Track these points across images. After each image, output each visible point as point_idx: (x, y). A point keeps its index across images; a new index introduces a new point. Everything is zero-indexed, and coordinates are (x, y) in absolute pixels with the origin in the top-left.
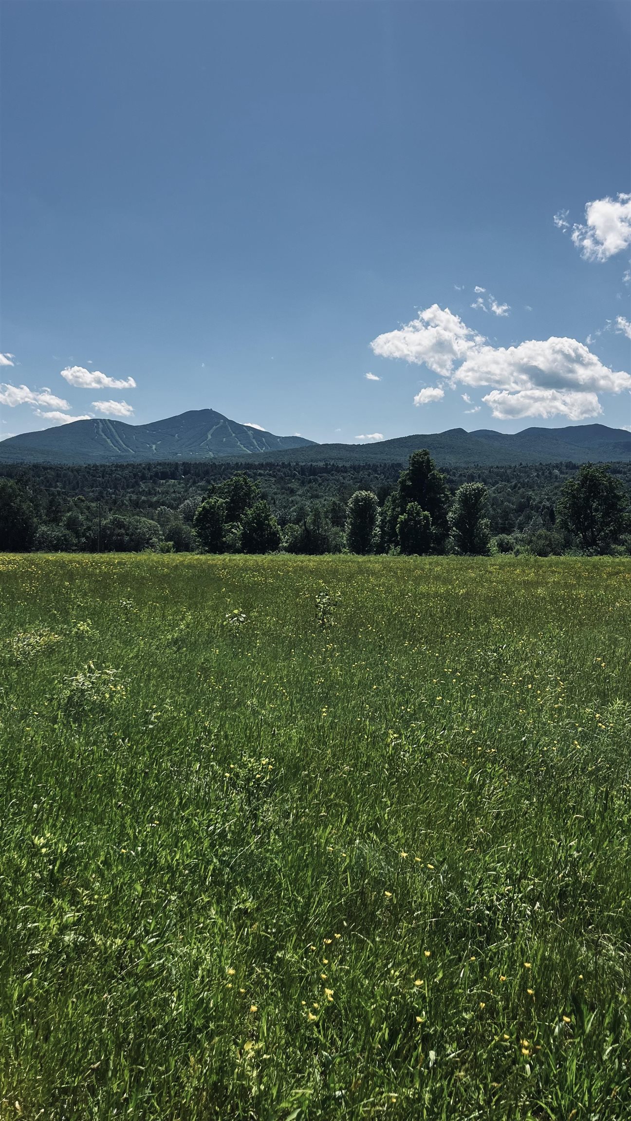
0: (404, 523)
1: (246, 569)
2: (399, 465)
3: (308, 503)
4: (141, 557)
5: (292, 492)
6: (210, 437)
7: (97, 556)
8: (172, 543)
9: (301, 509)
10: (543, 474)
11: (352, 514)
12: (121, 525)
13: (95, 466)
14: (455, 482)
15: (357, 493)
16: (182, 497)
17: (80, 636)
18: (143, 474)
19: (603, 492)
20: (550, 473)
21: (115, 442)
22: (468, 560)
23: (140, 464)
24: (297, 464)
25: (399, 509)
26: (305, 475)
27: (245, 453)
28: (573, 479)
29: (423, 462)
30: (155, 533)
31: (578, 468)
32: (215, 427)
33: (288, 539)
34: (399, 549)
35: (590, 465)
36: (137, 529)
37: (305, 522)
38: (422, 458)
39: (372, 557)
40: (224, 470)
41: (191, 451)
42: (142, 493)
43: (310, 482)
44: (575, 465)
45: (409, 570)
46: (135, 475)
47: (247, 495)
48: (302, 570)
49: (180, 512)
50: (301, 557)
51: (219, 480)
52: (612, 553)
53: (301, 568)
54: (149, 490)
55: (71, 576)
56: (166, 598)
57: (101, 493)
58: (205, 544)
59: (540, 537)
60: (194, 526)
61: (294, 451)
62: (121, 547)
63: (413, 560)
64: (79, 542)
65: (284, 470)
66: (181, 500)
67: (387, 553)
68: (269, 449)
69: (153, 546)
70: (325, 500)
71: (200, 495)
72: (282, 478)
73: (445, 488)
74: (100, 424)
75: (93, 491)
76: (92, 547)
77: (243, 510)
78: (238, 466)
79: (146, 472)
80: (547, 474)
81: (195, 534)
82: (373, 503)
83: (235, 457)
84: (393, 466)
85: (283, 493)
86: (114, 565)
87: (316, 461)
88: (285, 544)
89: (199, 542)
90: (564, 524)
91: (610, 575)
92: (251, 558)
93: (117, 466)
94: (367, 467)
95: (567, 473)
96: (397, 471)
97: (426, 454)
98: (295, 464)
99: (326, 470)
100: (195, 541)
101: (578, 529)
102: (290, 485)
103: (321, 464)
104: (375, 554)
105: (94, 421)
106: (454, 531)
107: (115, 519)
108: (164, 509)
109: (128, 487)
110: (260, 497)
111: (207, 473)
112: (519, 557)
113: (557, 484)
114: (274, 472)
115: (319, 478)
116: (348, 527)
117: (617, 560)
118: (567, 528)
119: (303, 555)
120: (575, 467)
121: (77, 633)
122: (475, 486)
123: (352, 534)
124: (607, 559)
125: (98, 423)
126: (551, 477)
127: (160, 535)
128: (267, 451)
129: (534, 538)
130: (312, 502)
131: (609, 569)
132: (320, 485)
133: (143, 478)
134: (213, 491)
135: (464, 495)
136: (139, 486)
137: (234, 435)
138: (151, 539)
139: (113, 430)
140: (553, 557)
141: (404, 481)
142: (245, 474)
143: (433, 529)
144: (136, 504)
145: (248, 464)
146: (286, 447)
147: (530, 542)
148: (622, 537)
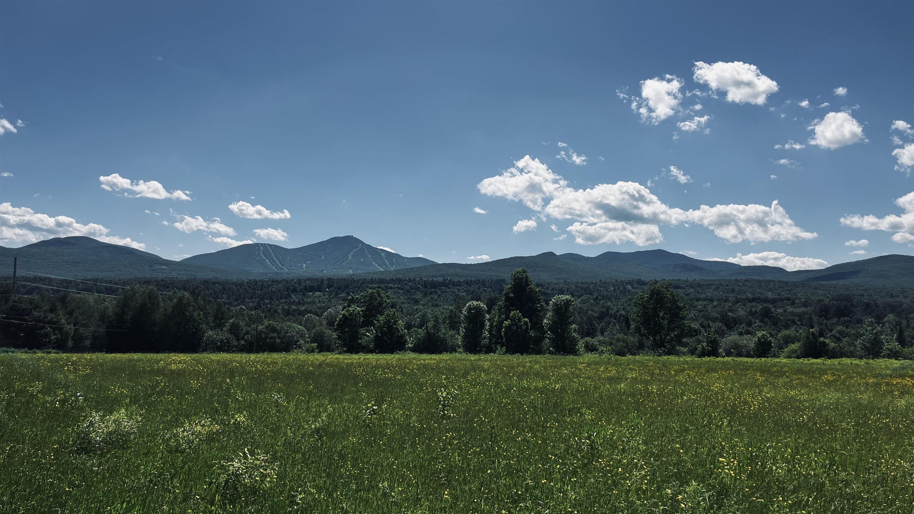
0: (508, 328)
1: (377, 367)
2: (503, 281)
3: (429, 311)
4: (291, 357)
5: (417, 302)
6: (350, 257)
7: (253, 357)
8: (316, 344)
9: (424, 316)
10: (619, 289)
11: (466, 320)
12: (274, 330)
13: (256, 281)
14: (548, 294)
15: (470, 303)
16: (326, 306)
17: (237, 425)
18: (295, 288)
19: (667, 304)
20: (624, 288)
21: (272, 262)
22: (561, 359)
23: (293, 280)
24: (421, 279)
25: (503, 316)
26: (427, 288)
27: (379, 270)
28: (644, 293)
29: (522, 278)
30: (302, 336)
31: (646, 284)
32: (354, 250)
33: (413, 341)
34: (504, 349)
35: (656, 282)
36: (287, 333)
37: (427, 327)
38: (522, 275)
39: (483, 357)
40: (361, 284)
41: (335, 269)
42: (294, 303)
43: (431, 293)
44: (644, 282)
45: (513, 368)
46: (288, 289)
47: (380, 304)
48: (426, 368)
49: (324, 318)
50: (424, 356)
51: (357, 292)
52: (677, 353)
53: (424, 366)
54: (299, 300)
55: (232, 373)
56: (310, 393)
57: (259, 303)
58: (344, 345)
59: (618, 340)
60: (335, 330)
61: (418, 269)
62: (273, 348)
63: (515, 359)
64: (239, 344)
65: (410, 284)
66: (325, 309)
67: (494, 353)
68: (399, 268)
69: (300, 347)
70: (443, 309)
71: (341, 304)
72: (408, 290)
73: (541, 299)
74: (261, 247)
75: (252, 302)
76: (249, 349)
77: (376, 316)
78: (372, 281)
79: (297, 286)
80: (621, 289)
81: (335, 336)
82: (483, 311)
83: (370, 273)
84: (498, 281)
85: (409, 303)
86: (267, 364)
87: (436, 277)
88: (410, 345)
89: (338, 343)
90: (638, 329)
91: (677, 372)
92: (382, 357)
93: (273, 281)
94: (477, 282)
95: (638, 288)
96: (501, 285)
97: (525, 272)
98: (419, 279)
99: (444, 284)
100: (335, 343)
101: (649, 333)
102: (414, 296)
103: (440, 279)
104: (485, 353)
105: (256, 245)
106: (549, 334)
107: (269, 325)
108: (311, 316)
109: (281, 298)
110: (390, 306)
111: (347, 286)
112: (602, 357)
113: (630, 297)
114: (402, 285)
115: (438, 291)
116: (462, 331)
117: (682, 359)
118: (640, 333)
119: (425, 355)
120: (643, 283)
121: (234, 423)
122: (564, 298)
123: (465, 337)
124: (673, 358)
125: (259, 247)
126: (625, 291)
127: (306, 338)
128: (396, 268)
129: (614, 341)
130: (432, 310)
131: (676, 367)
132: (439, 296)
133: (295, 291)
134: (352, 301)
135: (555, 304)
136: (291, 297)
137: (370, 256)
138: (298, 341)
139: (271, 252)
140: (630, 357)
141: (507, 294)
142: (378, 287)
143: (532, 333)
144: (287, 313)
145: (381, 279)
146: (413, 266)
147: (611, 344)
148: (685, 340)
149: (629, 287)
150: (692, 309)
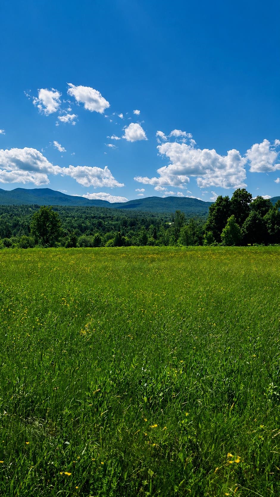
10: (24, 210)
19: (51, 219)
20: (28, 209)
28: (38, 213)
35: (45, 207)
44: (38, 206)
52: (56, 246)
59: (23, 239)
80: (26, 210)
90: (34, 233)
95: (35, 210)
101: (41, 235)
112: (14, 249)
113: (31, 215)
117: (58, 249)
118: (36, 235)
124: (53, 249)
126: (28, 212)
129: (21, 240)
140: (30, 249)
147: (19, 241)
148: (60, 238)
149: (30, 209)
150: (64, 222)
